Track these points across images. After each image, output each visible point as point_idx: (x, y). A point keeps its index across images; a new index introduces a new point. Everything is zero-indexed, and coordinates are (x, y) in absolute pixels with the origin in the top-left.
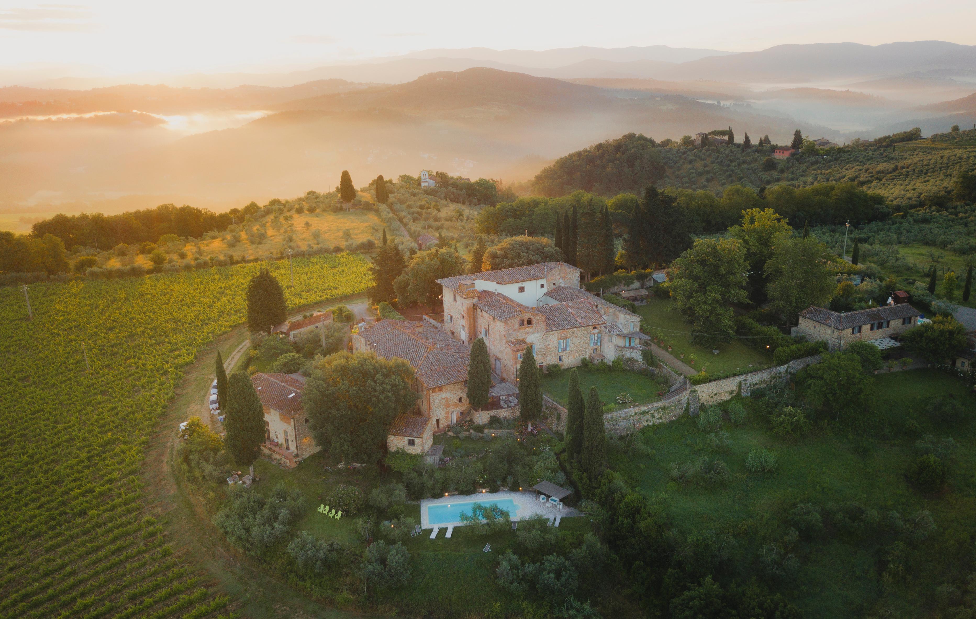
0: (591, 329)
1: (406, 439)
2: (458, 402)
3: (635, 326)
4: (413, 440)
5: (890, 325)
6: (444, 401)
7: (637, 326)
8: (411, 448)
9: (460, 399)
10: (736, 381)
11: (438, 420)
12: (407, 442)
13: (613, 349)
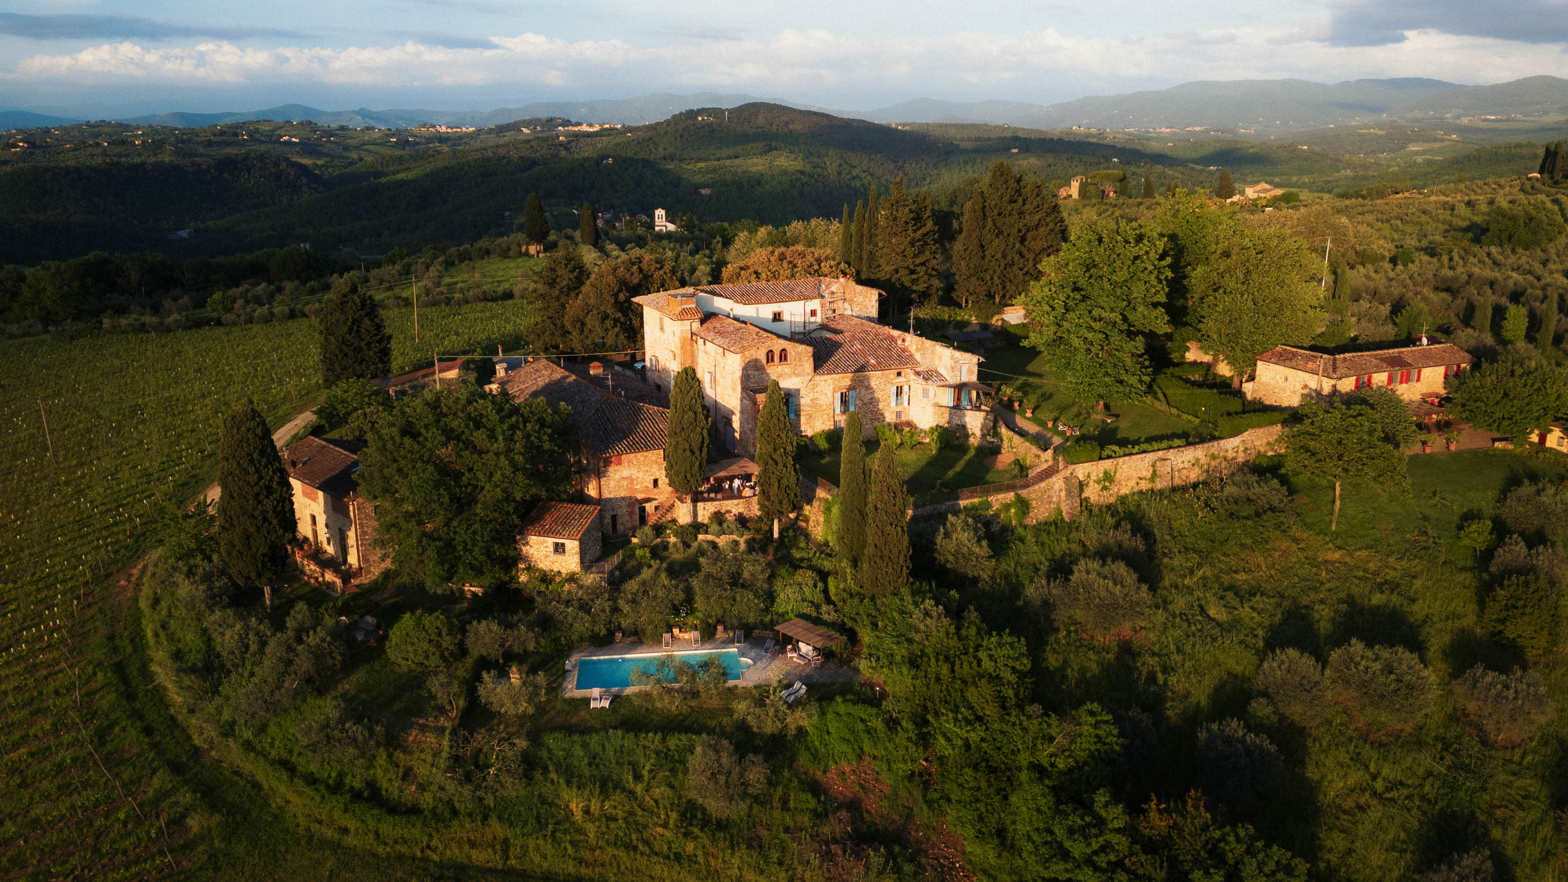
0: (892, 376)
1: (550, 541)
2: (651, 486)
3: (970, 371)
4: (563, 545)
5: (1422, 376)
6: (625, 483)
7: (973, 372)
8: (560, 558)
9: (656, 482)
10: (1147, 460)
11: (614, 518)
12: (551, 549)
13: (930, 409)
